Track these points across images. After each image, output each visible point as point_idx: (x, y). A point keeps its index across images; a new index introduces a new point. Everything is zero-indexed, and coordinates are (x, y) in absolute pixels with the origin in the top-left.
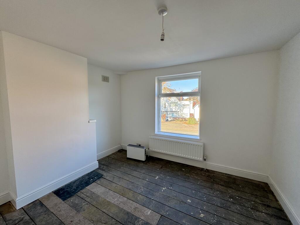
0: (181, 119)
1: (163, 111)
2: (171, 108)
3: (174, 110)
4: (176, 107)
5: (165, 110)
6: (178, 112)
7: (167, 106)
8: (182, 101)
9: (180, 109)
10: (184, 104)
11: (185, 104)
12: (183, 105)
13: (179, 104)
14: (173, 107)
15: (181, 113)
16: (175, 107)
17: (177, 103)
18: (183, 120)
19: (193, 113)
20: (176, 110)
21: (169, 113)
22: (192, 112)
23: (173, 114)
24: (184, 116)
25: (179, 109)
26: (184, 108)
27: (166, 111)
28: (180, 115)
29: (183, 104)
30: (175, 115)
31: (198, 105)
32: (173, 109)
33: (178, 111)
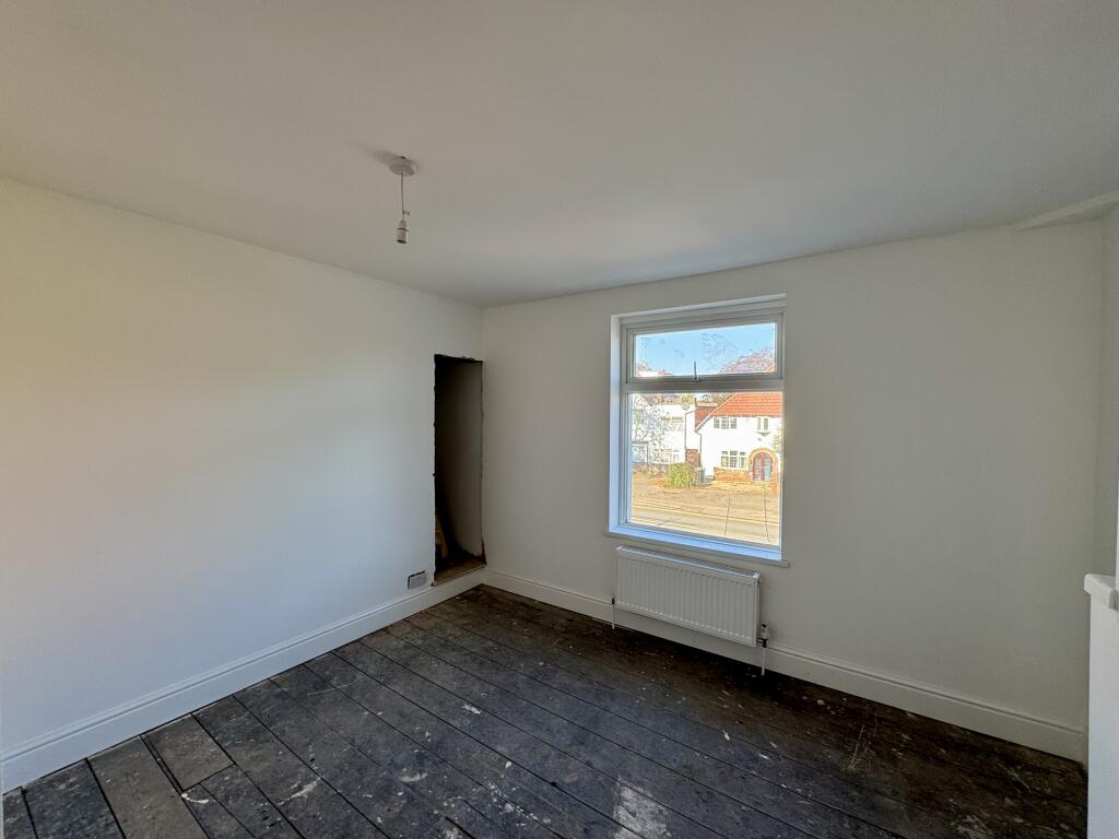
0: (656, 469)
8: (659, 406)
11: (671, 416)
12: (664, 419)
13: (649, 416)
15: (657, 447)
17: (642, 411)
19: (696, 447)
20: (638, 438)
22: (693, 444)
24: (665, 457)
25: (650, 434)
26: (665, 429)
29: (663, 415)
33: (645, 439)
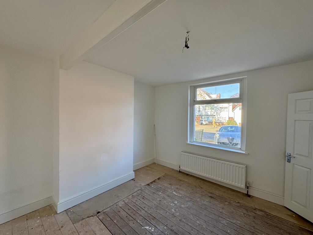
1: (197, 115)
2: (206, 112)
3: (209, 114)
4: (212, 110)
5: (200, 113)
6: (215, 115)
7: (201, 110)
9: (217, 113)
10: (222, 107)
14: (209, 111)
16: (210, 111)
18: (220, 125)
21: (203, 117)
23: (208, 118)
27: (200, 115)
28: (216, 119)
30: (211, 119)
31: (238, 108)
32: (208, 112)
